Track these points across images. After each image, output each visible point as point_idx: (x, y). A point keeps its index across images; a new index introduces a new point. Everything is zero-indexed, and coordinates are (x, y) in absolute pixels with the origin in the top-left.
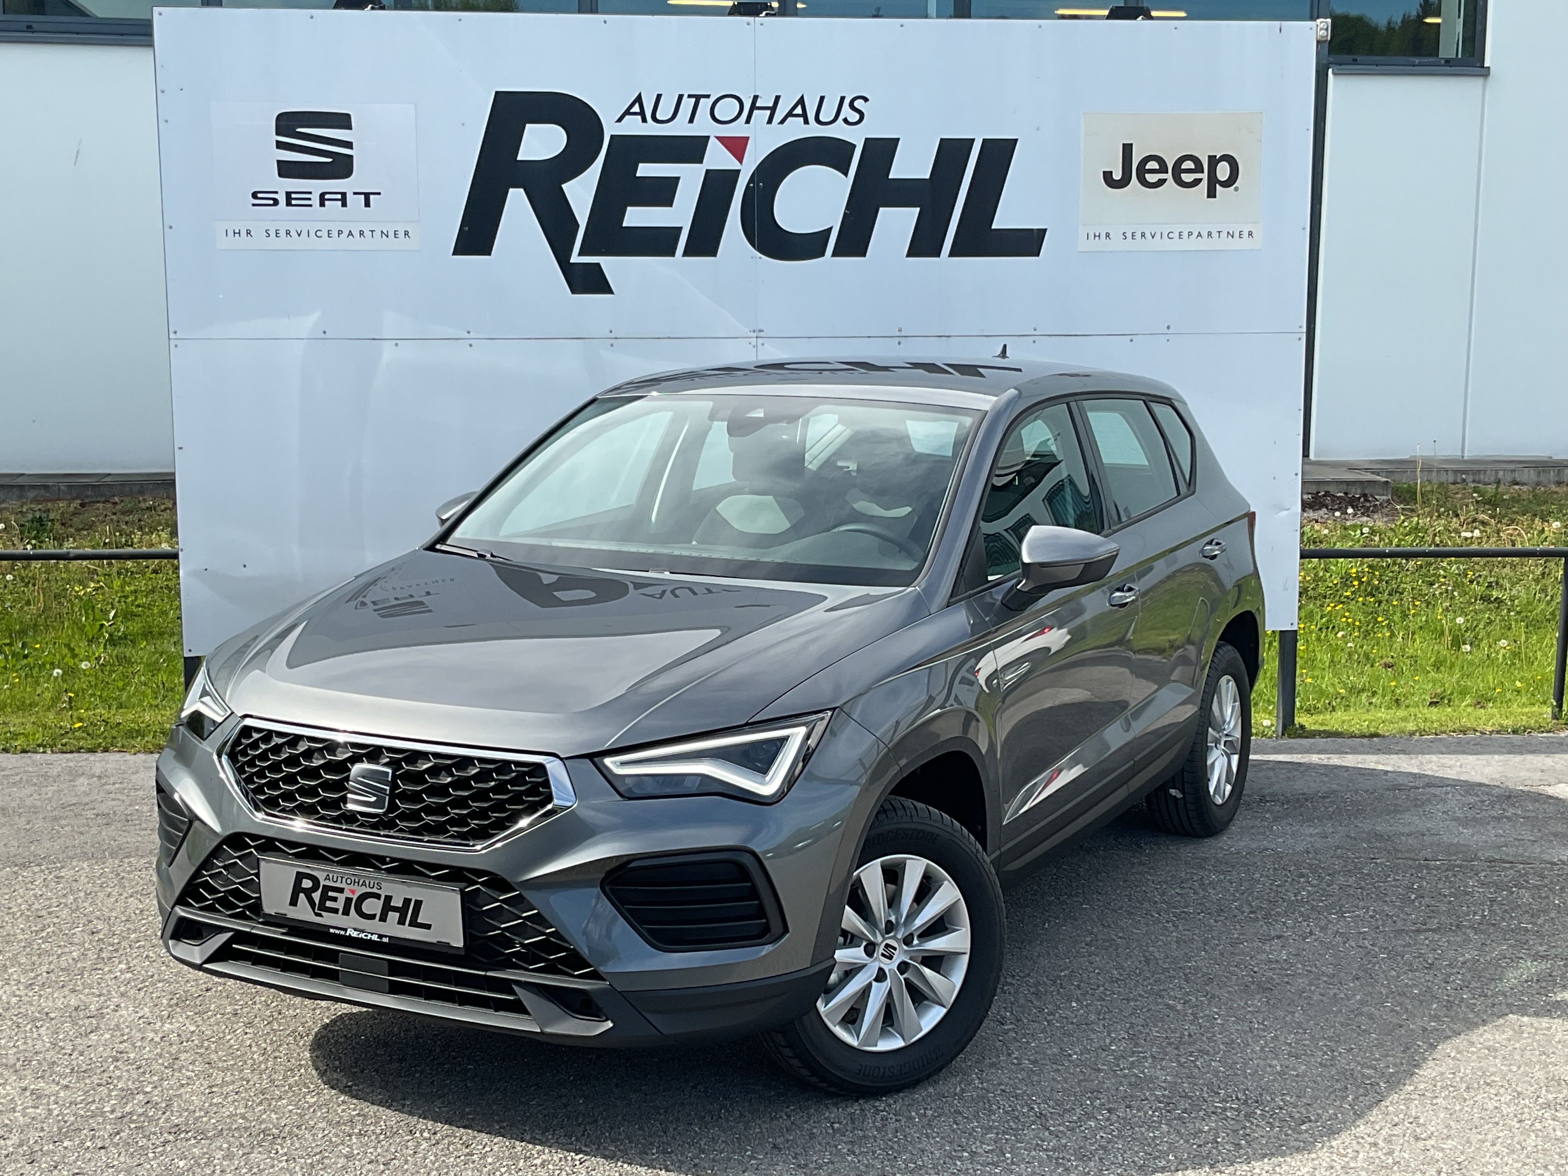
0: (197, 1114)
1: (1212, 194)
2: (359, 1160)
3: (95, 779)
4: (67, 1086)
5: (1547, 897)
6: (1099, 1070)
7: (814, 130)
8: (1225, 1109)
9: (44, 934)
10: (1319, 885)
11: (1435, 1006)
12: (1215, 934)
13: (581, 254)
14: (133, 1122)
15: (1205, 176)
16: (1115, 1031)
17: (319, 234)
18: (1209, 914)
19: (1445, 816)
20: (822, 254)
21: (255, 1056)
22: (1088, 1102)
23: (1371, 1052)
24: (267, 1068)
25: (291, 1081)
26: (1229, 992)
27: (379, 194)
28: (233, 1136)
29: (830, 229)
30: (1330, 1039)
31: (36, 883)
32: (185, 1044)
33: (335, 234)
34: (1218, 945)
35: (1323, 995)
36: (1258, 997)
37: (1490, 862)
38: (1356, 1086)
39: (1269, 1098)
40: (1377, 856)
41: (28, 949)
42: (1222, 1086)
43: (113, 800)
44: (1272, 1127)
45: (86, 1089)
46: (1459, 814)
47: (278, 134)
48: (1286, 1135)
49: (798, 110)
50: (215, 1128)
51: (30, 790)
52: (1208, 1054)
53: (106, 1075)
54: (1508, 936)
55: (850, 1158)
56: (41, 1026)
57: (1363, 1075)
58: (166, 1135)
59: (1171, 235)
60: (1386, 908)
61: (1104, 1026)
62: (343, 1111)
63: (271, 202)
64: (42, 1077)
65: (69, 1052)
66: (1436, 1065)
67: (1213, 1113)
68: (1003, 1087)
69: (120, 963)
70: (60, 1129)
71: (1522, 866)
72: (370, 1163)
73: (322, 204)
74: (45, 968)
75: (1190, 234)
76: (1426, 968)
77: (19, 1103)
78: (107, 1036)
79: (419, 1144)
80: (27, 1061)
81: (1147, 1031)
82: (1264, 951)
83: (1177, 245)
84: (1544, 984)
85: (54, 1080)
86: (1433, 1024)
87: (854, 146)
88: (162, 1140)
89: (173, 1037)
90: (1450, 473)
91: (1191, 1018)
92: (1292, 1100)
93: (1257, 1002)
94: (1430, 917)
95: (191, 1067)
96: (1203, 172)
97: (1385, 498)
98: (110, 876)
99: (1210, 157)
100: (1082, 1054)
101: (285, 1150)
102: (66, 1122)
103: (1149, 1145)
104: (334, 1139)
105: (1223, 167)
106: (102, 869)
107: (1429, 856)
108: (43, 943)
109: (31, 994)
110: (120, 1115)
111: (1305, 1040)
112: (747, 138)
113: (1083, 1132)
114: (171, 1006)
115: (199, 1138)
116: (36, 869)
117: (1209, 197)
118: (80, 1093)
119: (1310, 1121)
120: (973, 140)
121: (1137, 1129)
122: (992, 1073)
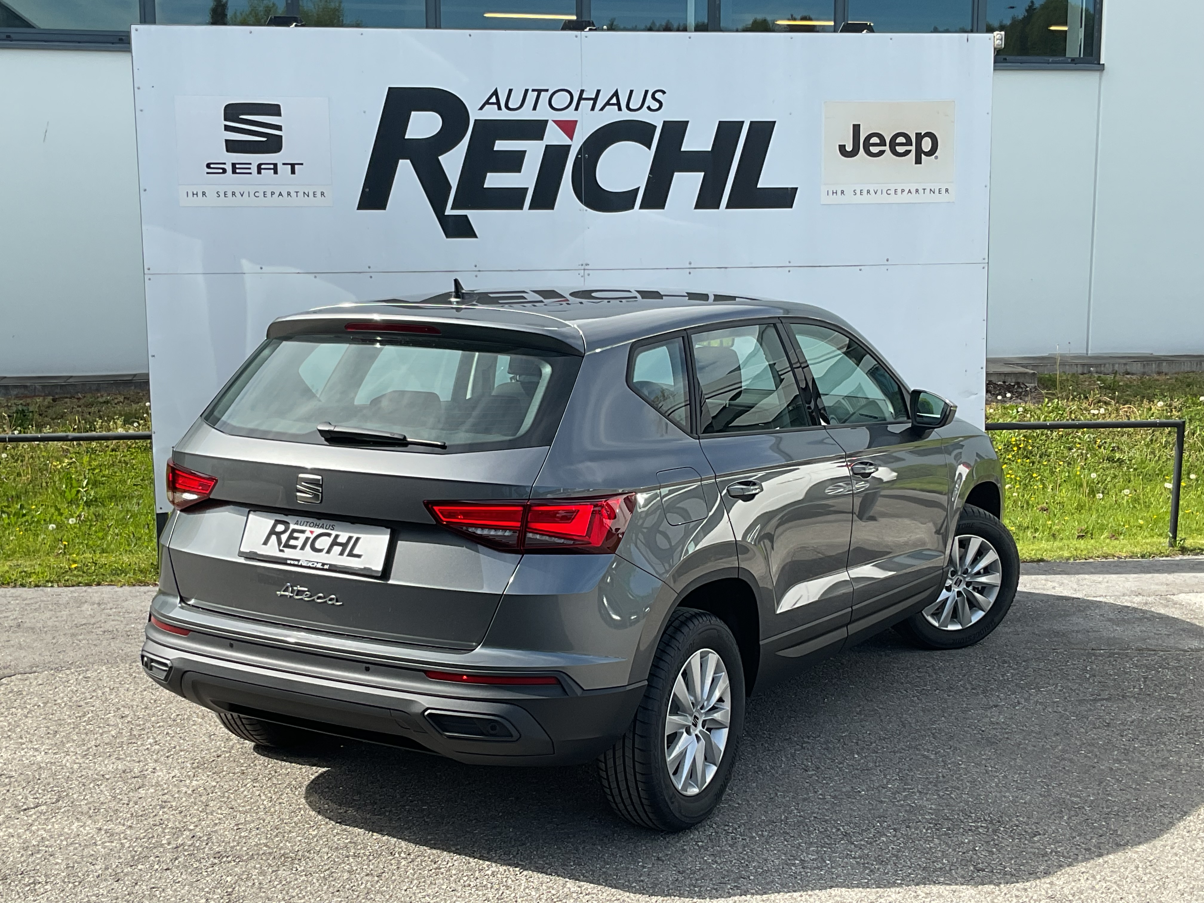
0: (232, 844)
1: (918, 161)
2: (359, 874)
3: (95, 606)
4: (130, 827)
5: (1185, 675)
6: (882, 802)
7: (625, 115)
8: (977, 828)
9: (86, 719)
10: (1018, 669)
11: (1116, 753)
12: (950, 704)
13: (452, 209)
14: (185, 850)
15: (913, 148)
16: (889, 774)
17: (257, 194)
18: (942, 690)
19: (1102, 618)
20: (632, 207)
21: (265, 803)
22: (878, 824)
23: (1075, 786)
24: (275, 811)
25: (295, 819)
26: (967, 746)
27: (302, 164)
28: (262, 859)
29: (638, 188)
30: (1045, 777)
31: (71, 682)
32: (211, 795)
33: (269, 194)
34: (952, 712)
35: (1035, 746)
36: (988, 748)
37: (1139, 650)
38: (1068, 810)
39: (1007, 819)
40: (1057, 647)
41: (77, 730)
42: (973, 811)
43: (113, 621)
44: (1013, 839)
45: (146, 828)
46: (1111, 616)
47: (226, 119)
48: (1025, 844)
49: (614, 101)
50: (247, 854)
51: (48, 614)
52: (958, 790)
53: (157, 818)
54: (1160, 703)
55: (714, 866)
56: (101, 785)
57: (1072, 802)
58: (212, 859)
59: (889, 192)
60: (1070, 684)
61: (880, 770)
62: (339, 840)
63: (221, 171)
64: (111, 820)
65: (126, 802)
66: (1123, 794)
67: (969, 830)
68: (815, 815)
69: (148, 738)
70: (133, 857)
71: (1162, 653)
72: (366, 875)
73: (259, 172)
74: (93, 743)
75: (903, 191)
76: (1106, 726)
77: (98, 839)
78: (153, 791)
79: (399, 863)
80: (97, 810)
81: (912, 773)
82: (987, 716)
83: (893, 199)
84: (1191, 736)
85: (120, 822)
86: (1116, 765)
87: (655, 127)
88: (210, 863)
89: (201, 790)
90: (1079, 366)
91: (943, 764)
92: (1024, 820)
93: (989, 752)
94: (1102, 690)
95: (219, 811)
96: (911, 145)
97: (1033, 385)
98: (125, 676)
99: (916, 134)
100: (868, 790)
101: (303, 868)
102: (136, 852)
103: (928, 853)
104: (336, 860)
105: (927, 142)
106: (117, 671)
107: (1094, 647)
108: (87, 725)
109: (87, 761)
110: (175, 846)
111: (1027, 778)
112: (576, 121)
113: (879, 844)
114: (194, 768)
115: (237, 860)
116: (68, 672)
117: (916, 163)
118: (142, 831)
119: (1040, 834)
120: (743, 122)
121: (917, 842)
122: (806, 805)
